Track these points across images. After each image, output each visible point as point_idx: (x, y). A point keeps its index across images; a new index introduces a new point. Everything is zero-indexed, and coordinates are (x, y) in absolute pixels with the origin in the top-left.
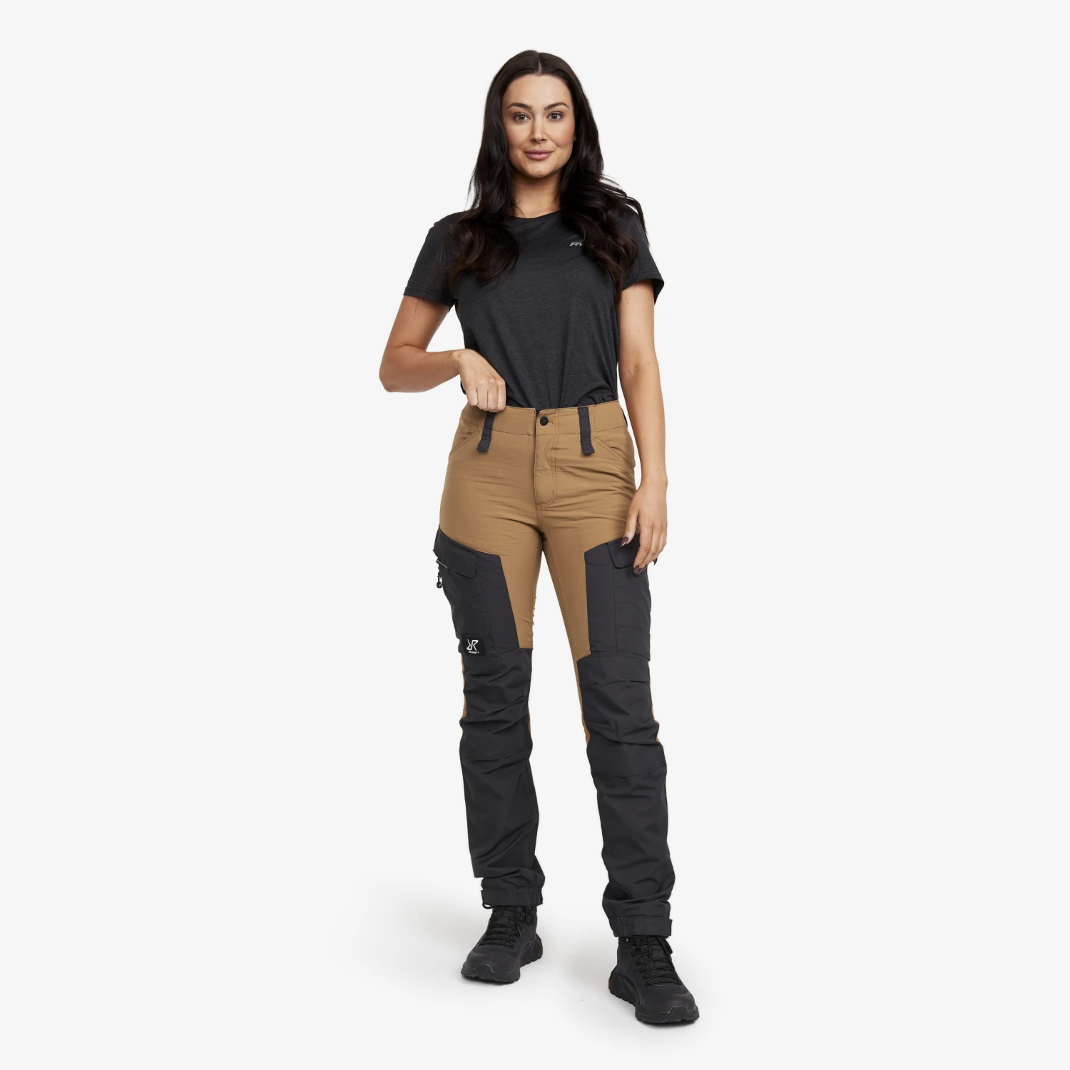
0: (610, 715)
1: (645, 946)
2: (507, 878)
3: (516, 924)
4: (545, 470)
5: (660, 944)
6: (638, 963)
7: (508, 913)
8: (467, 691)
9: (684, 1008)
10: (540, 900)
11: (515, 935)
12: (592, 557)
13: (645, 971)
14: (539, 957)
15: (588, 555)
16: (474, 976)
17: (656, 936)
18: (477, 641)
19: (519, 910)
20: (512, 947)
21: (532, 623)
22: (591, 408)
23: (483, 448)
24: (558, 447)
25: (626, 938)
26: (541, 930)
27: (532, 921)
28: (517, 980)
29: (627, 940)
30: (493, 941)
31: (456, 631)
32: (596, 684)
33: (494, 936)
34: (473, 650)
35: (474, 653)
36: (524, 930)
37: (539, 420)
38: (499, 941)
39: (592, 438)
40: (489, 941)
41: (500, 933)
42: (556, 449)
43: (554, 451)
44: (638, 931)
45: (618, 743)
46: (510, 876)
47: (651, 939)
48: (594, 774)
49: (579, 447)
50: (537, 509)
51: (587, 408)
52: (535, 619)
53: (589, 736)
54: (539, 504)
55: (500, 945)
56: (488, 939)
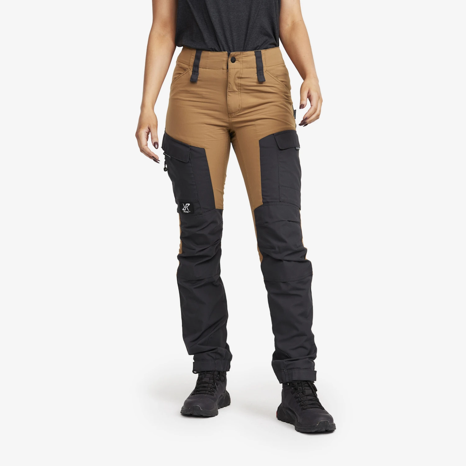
0: (275, 243)
1: (300, 387)
2: (209, 353)
3: (214, 381)
4: (234, 91)
5: (309, 386)
6: (296, 398)
7: (209, 375)
8: (182, 237)
9: (327, 422)
10: (228, 368)
11: (214, 388)
12: (264, 143)
13: (300, 402)
14: (229, 405)
15: (261, 141)
16: (189, 413)
17: (306, 381)
18: (189, 204)
19: (216, 373)
20: (212, 395)
21: (223, 193)
22: (263, 52)
23: (193, 80)
24: (243, 76)
25: (287, 383)
26: (229, 388)
27: (224, 380)
28: (217, 415)
29: (288, 384)
30: (200, 392)
31: (176, 199)
32: (267, 223)
33: (201, 389)
34: (187, 210)
35: (187, 212)
36: (219, 386)
37: (230, 59)
38: (204, 392)
39: (264, 71)
40: (198, 392)
41: (205, 387)
42: (241, 78)
43: (239, 79)
44: (295, 378)
45: (281, 260)
46: (210, 352)
47: (304, 383)
48: (266, 281)
49: (255, 76)
50: (229, 117)
51: (261, 51)
52: (225, 190)
53: (262, 257)
54: (231, 114)
55: (205, 394)
56: (197, 391)
